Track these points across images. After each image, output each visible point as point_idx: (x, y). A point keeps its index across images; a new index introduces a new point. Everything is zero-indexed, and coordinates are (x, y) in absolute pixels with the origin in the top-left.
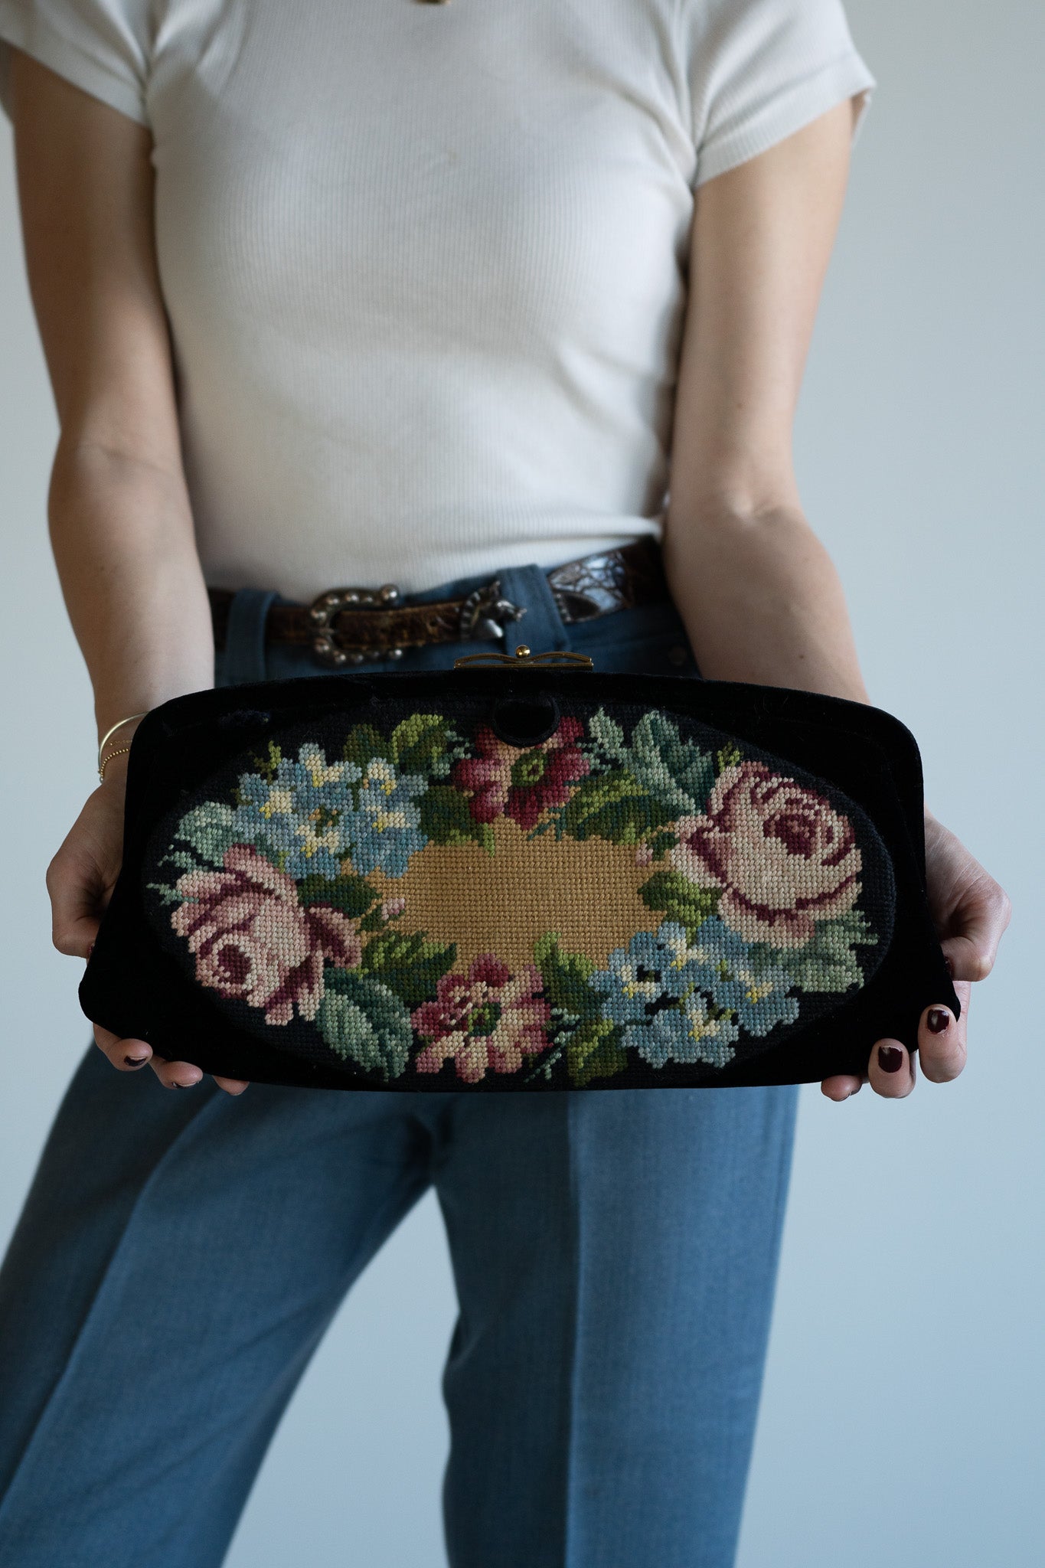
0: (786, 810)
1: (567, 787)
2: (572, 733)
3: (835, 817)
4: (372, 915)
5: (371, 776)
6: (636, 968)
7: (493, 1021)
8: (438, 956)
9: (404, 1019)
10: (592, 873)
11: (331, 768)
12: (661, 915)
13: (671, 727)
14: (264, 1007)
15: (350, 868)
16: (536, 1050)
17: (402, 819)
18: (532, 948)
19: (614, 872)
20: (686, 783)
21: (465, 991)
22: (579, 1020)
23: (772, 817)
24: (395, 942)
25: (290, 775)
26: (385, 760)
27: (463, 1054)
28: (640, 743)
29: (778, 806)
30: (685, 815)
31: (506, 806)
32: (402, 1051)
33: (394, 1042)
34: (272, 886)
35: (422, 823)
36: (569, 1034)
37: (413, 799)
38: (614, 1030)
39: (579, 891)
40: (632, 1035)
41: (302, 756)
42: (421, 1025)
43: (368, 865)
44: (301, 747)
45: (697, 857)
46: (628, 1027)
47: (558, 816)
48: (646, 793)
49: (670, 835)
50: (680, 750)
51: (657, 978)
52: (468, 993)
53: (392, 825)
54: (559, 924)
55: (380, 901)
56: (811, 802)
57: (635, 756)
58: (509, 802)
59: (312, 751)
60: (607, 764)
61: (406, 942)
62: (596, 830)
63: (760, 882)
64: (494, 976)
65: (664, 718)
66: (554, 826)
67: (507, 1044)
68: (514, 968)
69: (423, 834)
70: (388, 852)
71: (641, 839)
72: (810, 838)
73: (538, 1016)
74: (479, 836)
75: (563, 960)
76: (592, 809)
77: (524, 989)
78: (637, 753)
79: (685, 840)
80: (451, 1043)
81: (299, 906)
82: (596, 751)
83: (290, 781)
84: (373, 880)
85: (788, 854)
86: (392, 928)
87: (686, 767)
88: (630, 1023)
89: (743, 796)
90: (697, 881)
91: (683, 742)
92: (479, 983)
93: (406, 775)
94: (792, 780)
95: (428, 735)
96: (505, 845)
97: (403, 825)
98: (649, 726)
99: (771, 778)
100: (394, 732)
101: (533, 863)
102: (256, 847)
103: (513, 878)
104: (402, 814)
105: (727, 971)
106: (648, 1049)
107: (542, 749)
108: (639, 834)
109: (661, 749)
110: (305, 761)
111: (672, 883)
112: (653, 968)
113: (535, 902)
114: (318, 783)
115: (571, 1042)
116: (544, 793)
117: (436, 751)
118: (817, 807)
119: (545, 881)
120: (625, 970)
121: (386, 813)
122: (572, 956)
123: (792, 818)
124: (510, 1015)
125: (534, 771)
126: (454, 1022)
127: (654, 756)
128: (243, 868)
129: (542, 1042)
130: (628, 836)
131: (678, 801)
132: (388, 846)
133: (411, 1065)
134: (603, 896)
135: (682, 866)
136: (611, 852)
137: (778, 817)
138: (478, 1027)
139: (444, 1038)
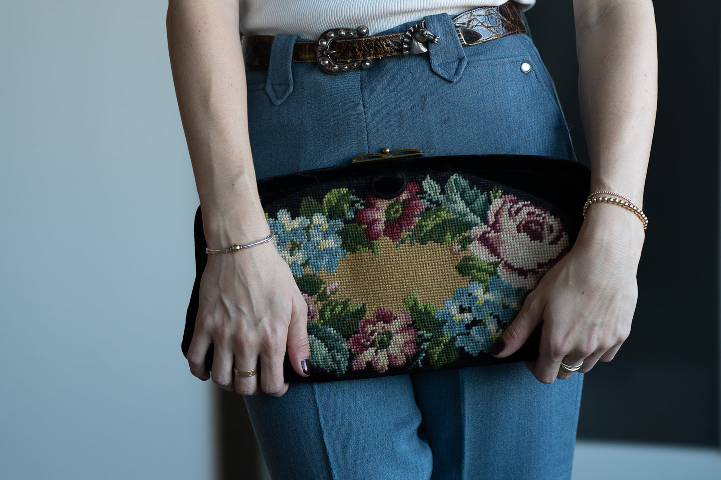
0: (528, 218)
1: (414, 218)
2: (414, 190)
3: (553, 220)
4: (322, 293)
5: (315, 223)
6: (458, 307)
7: (389, 341)
8: (357, 310)
9: (343, 344)
10: (431, 261)
11: (294, 221)
12: (469, 278)
13: (465, 182)
15: (309, 270)
16: (412, 353)
17: (332, 243)
18: (404, 301)
19: (442, 259)
20: (475, 210)
21: (373, 327)
22: (433, 336)
23: (521, 223)
24: (335, 305)
25: (274, 226)
26: (321, 214)
27: (376, 359)
28: (449, 191)
29: (523, 216)
30: (475, 226)
31: (385, 231)
32: (344, 360)
33: (340, 356)
35: (343, 243)
36: (428, 343)
37: (337, 232)
38: (451, 339)
39: (425, 270)
40: (460, 341)
41: (279, 216)
42: (352, 347)
43: (317, 267)
44: (277, 212)
45: (484, 247)
46: (458, 337)
47: (411, 233)
48: (455, 217)
49: (469, 237)
50: (471, 193)
51: (470, 310)
52: (374, 328)
53: (328, 246)
54: (416, 288)
55: (325, 285)
56: (540, 213)
57: (448, 199)
58: (385, 229)
59: (284, 213)
60: (434, 204)
61: (340, 305)
62: (431, 238)
63: (518, 257)
64: (387, 318)
65: (461, 177)
66: (409, 238)
67: (397, 351)
68: (395, 312)
69: (344, 249)
70: (327, 260)
71: (454, 241)
72: (541, 231)
73: (411, 336)
74: (371, 247)
75: (421, 306)
76: (428, 228)
77: (402, 323)
78: (448, 196)
79: (477, 239)
80: (368, 354)
82: (427, 198)
83: (274, 229)
84: (321, 275)
85: (531, 241)
86: (333, 299)
87: (474, 201)
88: (459, 334)
89: (504, 213)
90: (485, 259)
91: (472, 188)
92: (380, 322)
93: (333, 220)
94: (529, 202)
95: (341, 199)
96: (385, 251)
97: (333, 246)
98: (453, 182)
99: (518, 202)
100: (324, 199)
101: (400, 259)
103: (391, 267)
104: (332, 240)
105: (505, 303)
106: (469, 347)
107: (400, 199)
108: (453, 238)
109: (460, 194)
110: (281, 218)
111: (472, 261)
112: (467, 306)
113: (403, 278)
114: (288, 229)
115: (430, 347)
116: (403, 222)
117: (346, 206)
118: (543, 215)
119: (407, 267)
120: (453, 308)
121: (324, 241)
122: (425, 304)
123: (531, 222)
124: (397, 337)
125: (397, 211)
126: (369, 343)
127: (457, 197)
129: (415, 349)
130: (447, 240)
131: (472, 219)
132: (327, 257)
133: (350, 367)
134: (438, 272)
135: (476, 252)
136: (440, 249)
137: (524, 222)
138: (381, 345)
139: (365, 352)
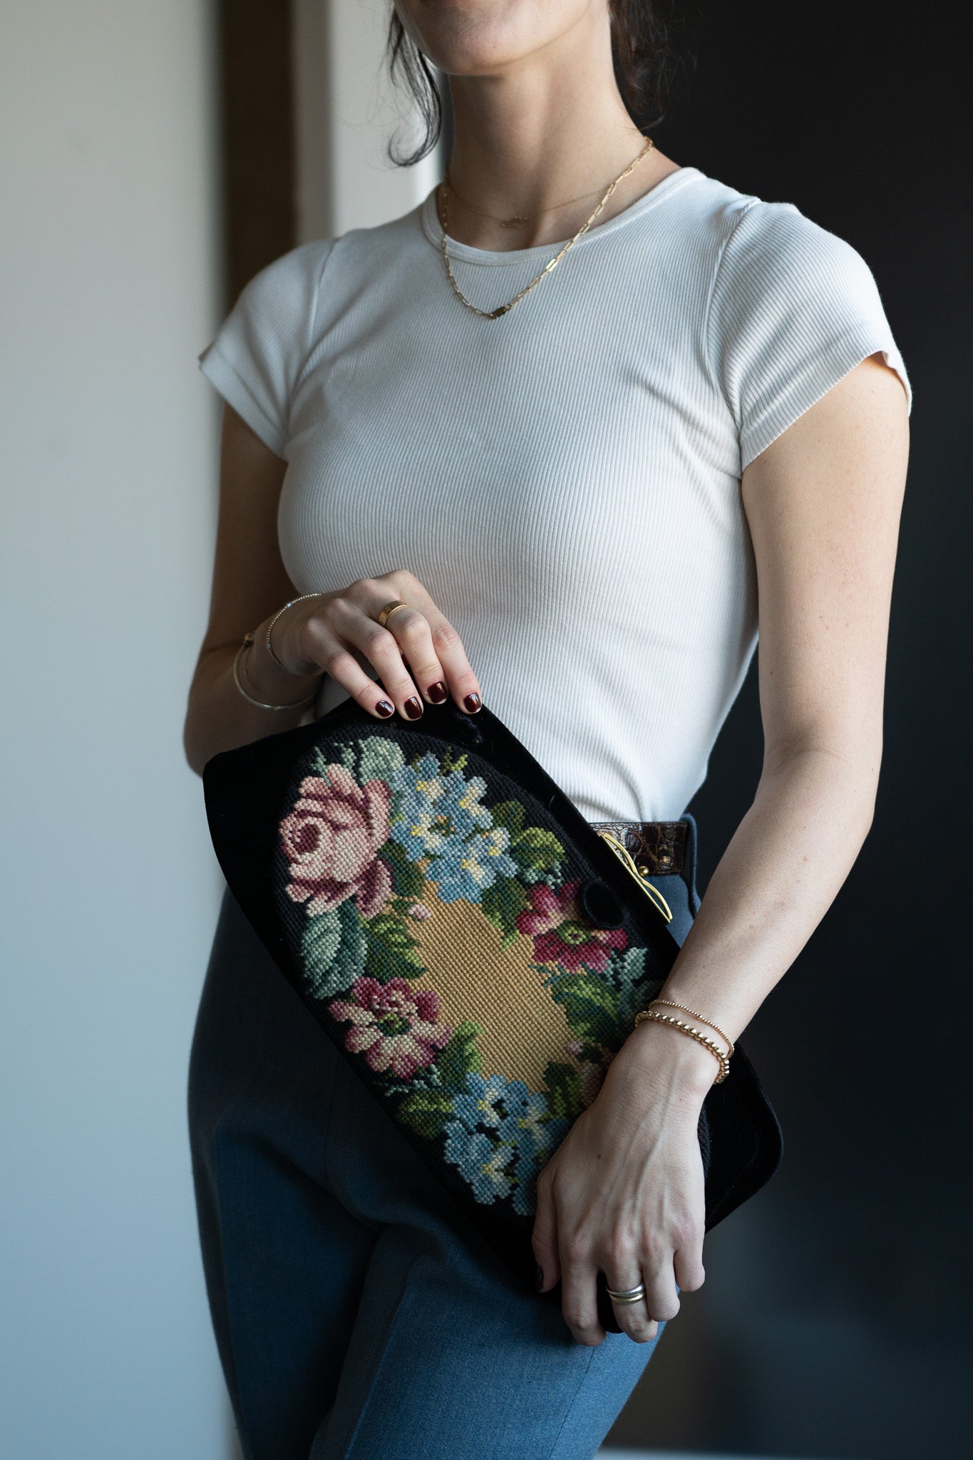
1: (581, 966)
2: (617, 942)
4: (405, 902)
5: (492, 835)
6: (500, 1098)
7: (397, 1032)
8: (412, 965)
9: (355, 974)
10: (538, 1023)
11: (479, 806)
12: (545, 1089)
14: (295, 880)
15: (424, 866)
16: (398, 1073)
17: (481, 876)
18: (462, 1021)
19: (549, 1037)
22: (439, 1087)
24: (399, 930)
25: (454, 783)
26: (510, 836)
31: (540, 936)
32: (333, 988)
33: (335, 979)
34: (375, 825)
35: (488, 890)
36: (425, 1087)
37: (498, 873)
38: (450, 1114)
40: (454, 1128)
41: (472, 781)
42: (359, 988)
43: (435, 876)
44: (477, 776)
46: (458, 1122)
47: (558, 974)
49: (600, 1056)
51: (503, 1116)
52: (402, 1002)
53: (472, 872)
54: (490, 1027)
58: (543, 935)
59: (480, 786)
60: (614, 980)
61: (405, 937)
62: (568, 1005)
64: (426, 1012)
66: (549, 976)
67: (389, 1052)
68: (442, 1017)
69: (482, 896)
70: (453, 882)
71: (583, 1038)
73: (421, 1059)
74: (508, 931)
75: (470, 1047)
76: (579, 993)
77: (432, 1036)
80: (362, 1016)
81: (375, 852)
82: (618, 965)
83: (451, 786)
84: (428, 886)
86: (406, 922)
88: (461, 1120)
92: (414, 1005)
93: (510, 857)
95: (546, 850)
96: (514, 954)
97: (477, 879)
100: (531, 829)
101: (516, 981)
102: (392, 797)
103: (497, 975)
104: (483, 873)
106: (453, 1146)
107: (592, 932)
108: (586, 1034)
110: (471, 786)
111: (571, 1080)
112: (507, 1109)
113: (492, 1001)
114: (463, 804)
115: (421, 1092)
116: (566, 954)
117: (540, 864)
119: (510, 997)
120: (492, 1092)
121: (476, 863)
122: (475, 1051)
124: (408, 1040)
125: (575, 937)
128: (373, 798)
129: (407, 1073)
130: (579, 1028)
132: (456, 880)
133: (329, 1001)
136: (561, 1026)
138: (385, 1025)
139: (362, 1009)
